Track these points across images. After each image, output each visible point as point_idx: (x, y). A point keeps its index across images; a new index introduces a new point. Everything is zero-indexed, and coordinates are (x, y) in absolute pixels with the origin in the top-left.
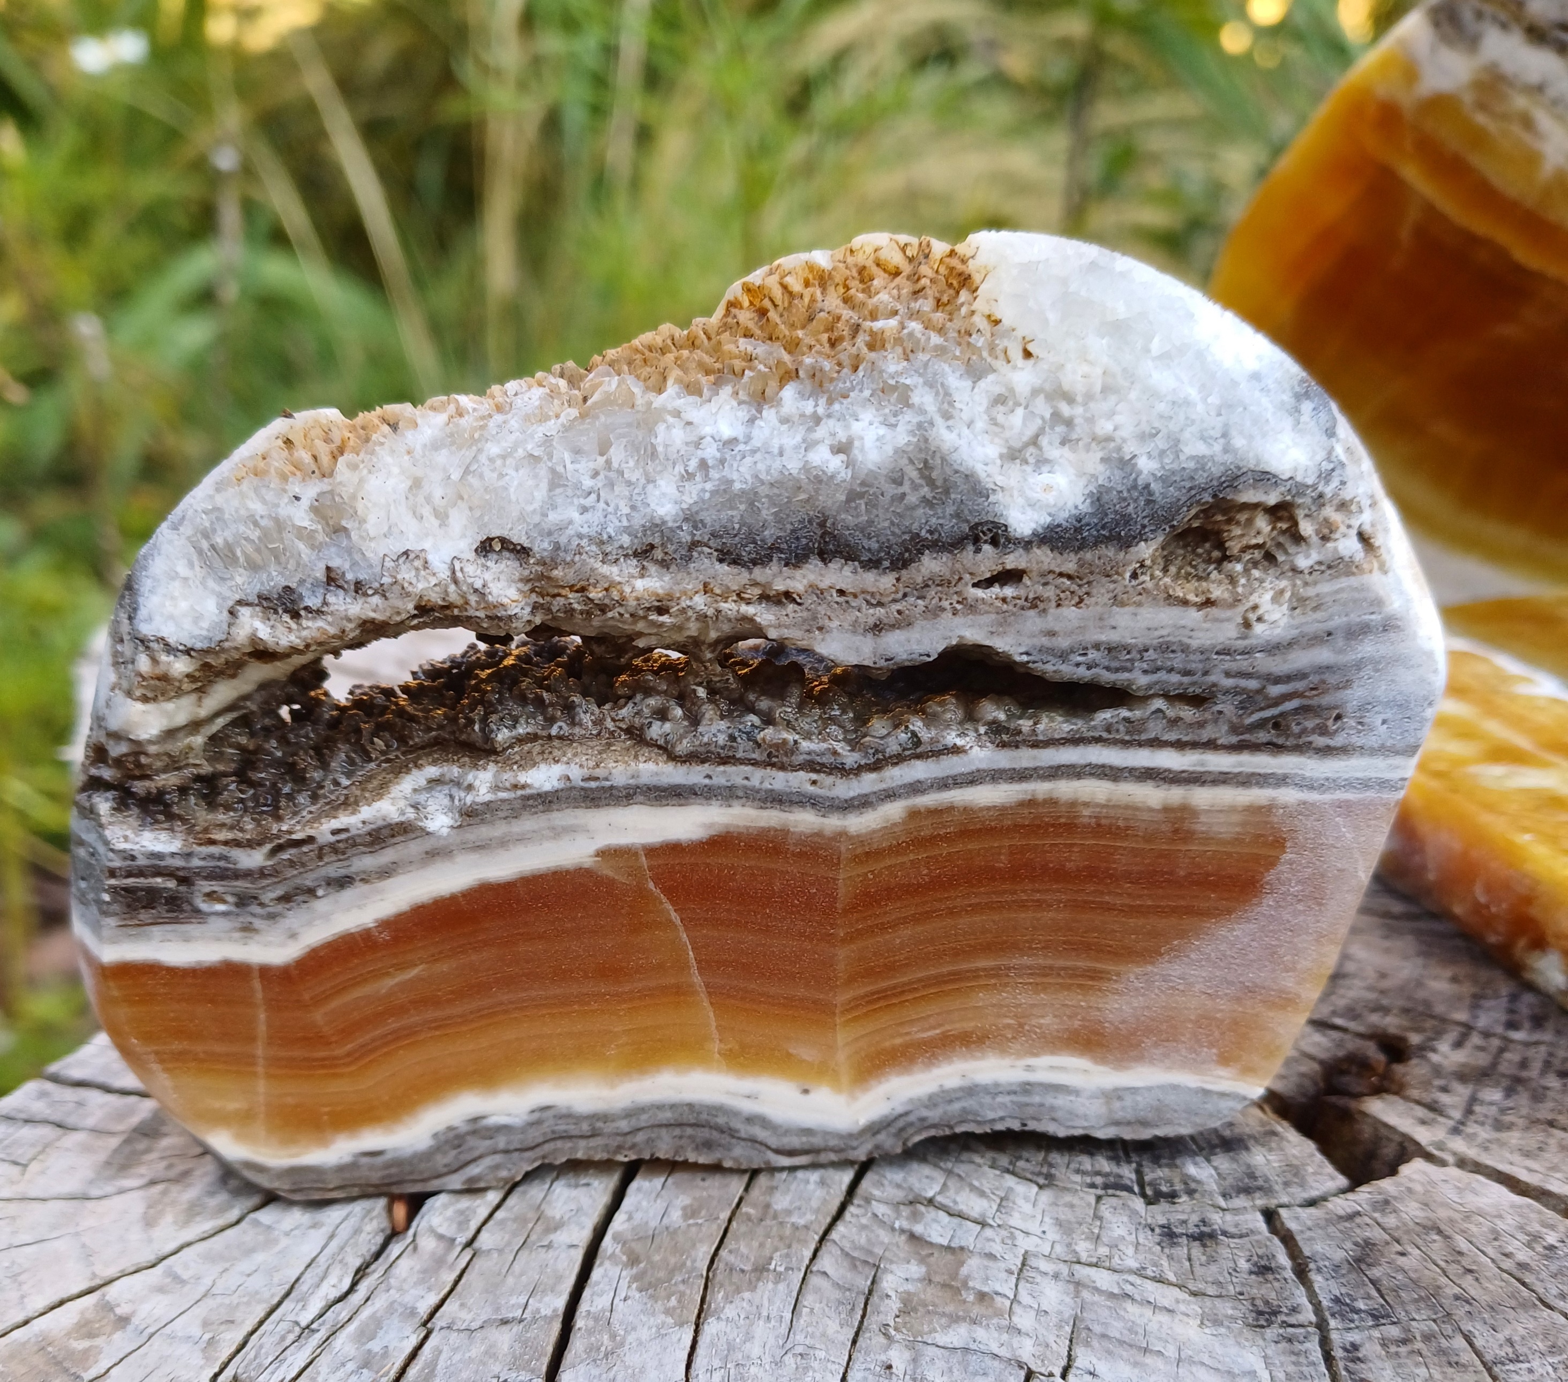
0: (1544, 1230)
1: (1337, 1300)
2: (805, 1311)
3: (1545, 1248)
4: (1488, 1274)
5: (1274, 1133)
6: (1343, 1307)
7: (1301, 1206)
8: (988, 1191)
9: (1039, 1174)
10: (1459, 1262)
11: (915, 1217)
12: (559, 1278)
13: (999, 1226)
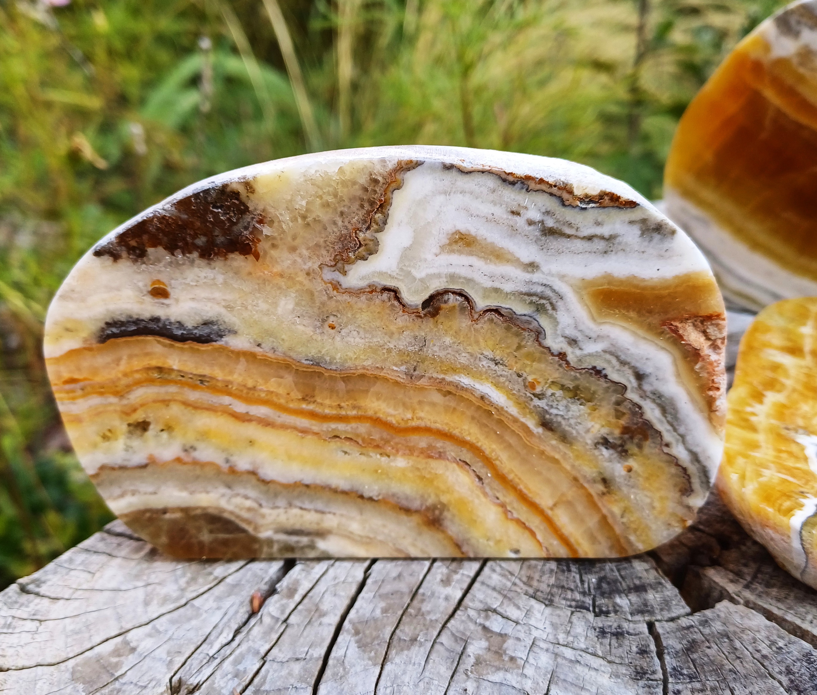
0: (779, 639)
1: (674, 669)
2: (431, 661)
3: (777, 648)
4: (747, 660)
5: (660, 583)
6: (677, 672)
7: (667, 621)
8: (521, 606)
9: (546, 599)
10: (734, 653)
11: (487, 617)
12: (323, 640)
13: (524, 624)
